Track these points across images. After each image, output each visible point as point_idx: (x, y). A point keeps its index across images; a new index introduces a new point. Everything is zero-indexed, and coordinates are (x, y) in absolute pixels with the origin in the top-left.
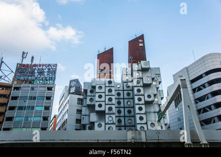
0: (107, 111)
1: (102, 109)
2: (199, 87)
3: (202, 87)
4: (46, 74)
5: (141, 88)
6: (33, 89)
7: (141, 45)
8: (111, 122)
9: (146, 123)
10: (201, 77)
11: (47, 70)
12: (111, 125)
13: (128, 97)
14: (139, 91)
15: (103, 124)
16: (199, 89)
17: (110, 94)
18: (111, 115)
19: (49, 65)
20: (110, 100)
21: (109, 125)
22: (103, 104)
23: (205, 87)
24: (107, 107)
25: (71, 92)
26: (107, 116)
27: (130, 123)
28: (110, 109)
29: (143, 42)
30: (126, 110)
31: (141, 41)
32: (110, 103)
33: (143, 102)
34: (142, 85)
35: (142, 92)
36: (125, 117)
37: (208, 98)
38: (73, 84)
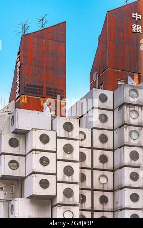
0: (60, 198)
1: (49, 192)
17: (68, 157)
18: (71, 208)
20: (69, 171)
24: (62, 187)
26: (60, 209)
28: (68, 193)
30: (98, 195)
32: (68, 179)
36: (93, 210)
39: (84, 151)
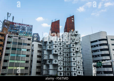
0: (59, 54)
1: (57, 53)
2: (94, 45)
3: (96, 46)
4: (26, 30)
5: (74, 44)
6: (20, 38)
7: (73, 21)
8: (61, 60)
9: (76, 62)
10: (96, 41)
11: (27, 28)
12: (61, 62)
13: (67, 48)
14: (73, 45)
15: (57, 61)
16: (95, 46)
17: (60, 46)
18: (61, 57)
19: (28, 25)
20: (60, 49)
21: (60, 62)
22: (57, 50)
23: (98, 46)
24: (59, 52)
25: (34, 40)
26: (59, 57)
27: (67, 60)
29: (74, 20)
30: (66, 54)
31: (72, 19)
32: (60, 50)
33: (75, 51)
34: (75, 43)
35: (75, 46)
36: (65, 57)
37: (98, 51)
38: (35, 36)
39: (63, 44)
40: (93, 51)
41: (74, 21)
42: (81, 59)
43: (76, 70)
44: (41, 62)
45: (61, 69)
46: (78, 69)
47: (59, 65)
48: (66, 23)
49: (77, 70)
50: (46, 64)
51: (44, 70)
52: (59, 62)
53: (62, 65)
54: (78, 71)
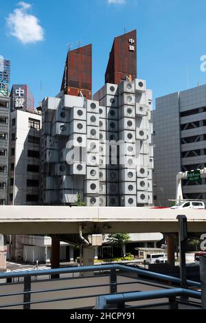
2: (190, 123)
5: (133, 120)
7: (132, 48)
9: (135, 169)
10: (196, 111)
12: (95, 168)
13: (112, 129)
15: (84, 165)
16: (190, 126)
17: (93, 124)
21: (92, 168)
23: (198, 126)
25: (17, 106)
29: (134, 44)
31: (132, 41)
32: (93, 137)
35: (133, 126)
37: (199, 140)
38: (20, 93)
39: (102, 120)
40: (184, 138)
41: (135, 48)
42: (151, 160)
43: (134, 192)
44: (40, 168)
45: (93, 187)
46: (139, 187)
47: (89, 176)
48: (110, 53)
49: (137, 191)
50: (52, 174)
51: (48, 190)
52: (90, 169)
53: (97, 176)
54: (139, 194)
